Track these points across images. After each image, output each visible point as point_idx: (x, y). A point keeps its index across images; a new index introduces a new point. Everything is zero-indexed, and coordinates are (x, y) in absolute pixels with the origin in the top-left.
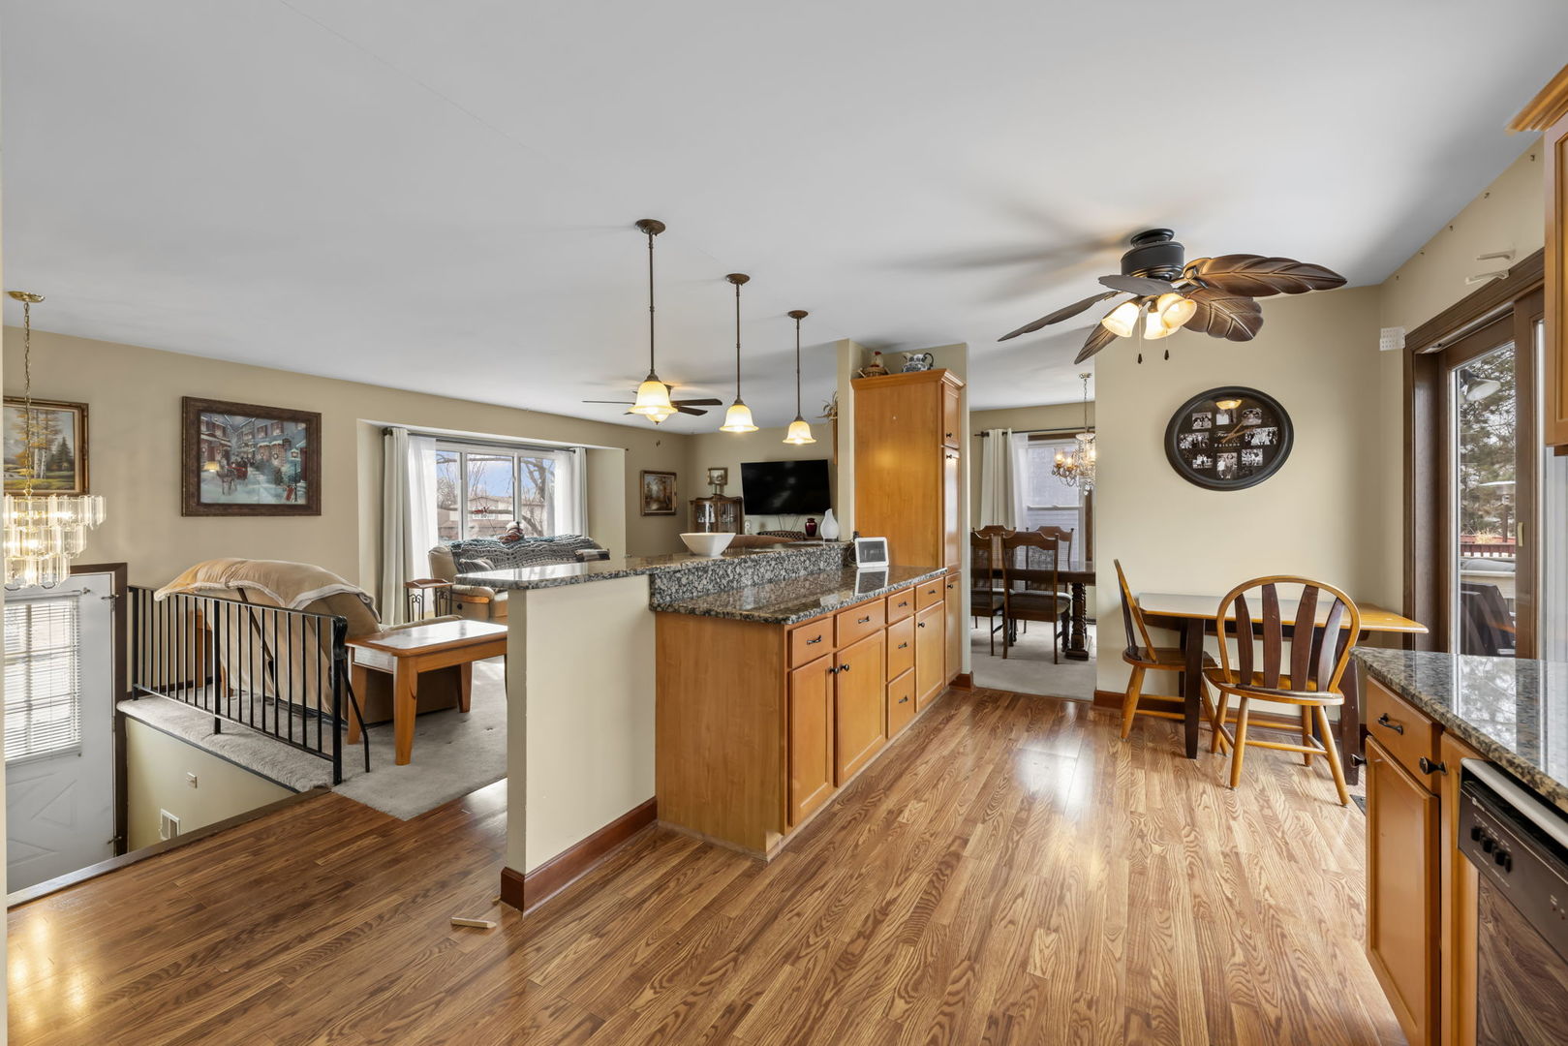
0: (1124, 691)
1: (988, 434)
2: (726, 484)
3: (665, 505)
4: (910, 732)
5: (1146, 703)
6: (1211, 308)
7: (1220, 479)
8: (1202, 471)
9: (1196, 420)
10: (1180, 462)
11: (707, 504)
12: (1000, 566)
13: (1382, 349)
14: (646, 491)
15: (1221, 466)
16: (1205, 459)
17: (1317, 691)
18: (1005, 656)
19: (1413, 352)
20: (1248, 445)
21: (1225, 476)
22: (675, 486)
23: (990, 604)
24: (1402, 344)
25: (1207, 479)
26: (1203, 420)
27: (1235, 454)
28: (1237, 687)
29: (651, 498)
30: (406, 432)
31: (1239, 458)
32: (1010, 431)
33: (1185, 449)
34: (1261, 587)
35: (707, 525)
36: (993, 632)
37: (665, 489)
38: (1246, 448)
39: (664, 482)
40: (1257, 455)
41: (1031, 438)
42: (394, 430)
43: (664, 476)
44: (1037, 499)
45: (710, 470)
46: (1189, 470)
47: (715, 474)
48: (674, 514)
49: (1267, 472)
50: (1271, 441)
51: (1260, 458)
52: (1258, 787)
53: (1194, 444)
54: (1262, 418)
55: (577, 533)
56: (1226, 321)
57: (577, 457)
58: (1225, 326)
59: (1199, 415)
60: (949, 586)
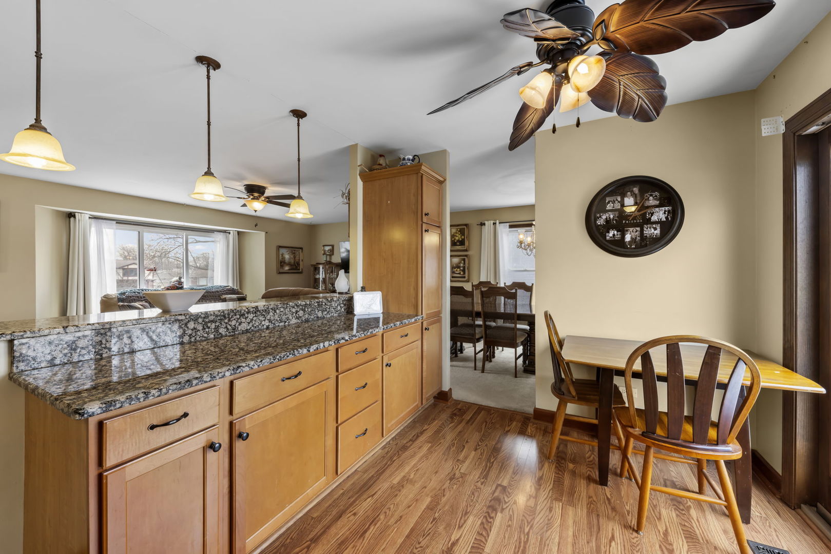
0: (554, 409)
1: (484, 224)
2: (333, 254)
3: (294, 267)
4: (381, 451)
5: (570, 423)
6: (620, 85)
7: (628, 248)
8: (613, 242)
9: (609, 202)
10: (596, 234)
11: (321, 267)
12: (480, 309)
13: (763, 135)
14: (280, 259)
15: (628, 238)
16: (616, 232)
17: (717, 444)
18: (483, 371)
19: (794, 134)
20: (648, 222)
21: (631, 246)
22: (301, 256)
23: (474, 335)
24: (782, 129)
25: (617, 248)
26: (614, 202)
27: (638, 229)
28: (643, 434)
29: (285, 263)
30: (87, 216)
31: (642, 231)
32: (498, 222)
33: (601, 225)
34: (665, 345)
35: (321, 279)
36: (476, 354)
37: (295, 257)
38: (647, 224)
39: (295, 253)
40: (655, 229)
41: (511, 227)
42: (77, 214)
43: (293, 250)
44: (515, 265)
45: (324, 246)
46: (604, 242)
47: (327, 248)
48: (301, 273)
49: (663, 243)
50: (667, 218)
51: (658, 232)
52: (662, 528)
53: (608, 221)
54: (660, 199)
55: (231, 284)
56: (633, 99)
57: (231, 236)
58: (633, 105)
59: (611, 199)
60: (426, 329)
